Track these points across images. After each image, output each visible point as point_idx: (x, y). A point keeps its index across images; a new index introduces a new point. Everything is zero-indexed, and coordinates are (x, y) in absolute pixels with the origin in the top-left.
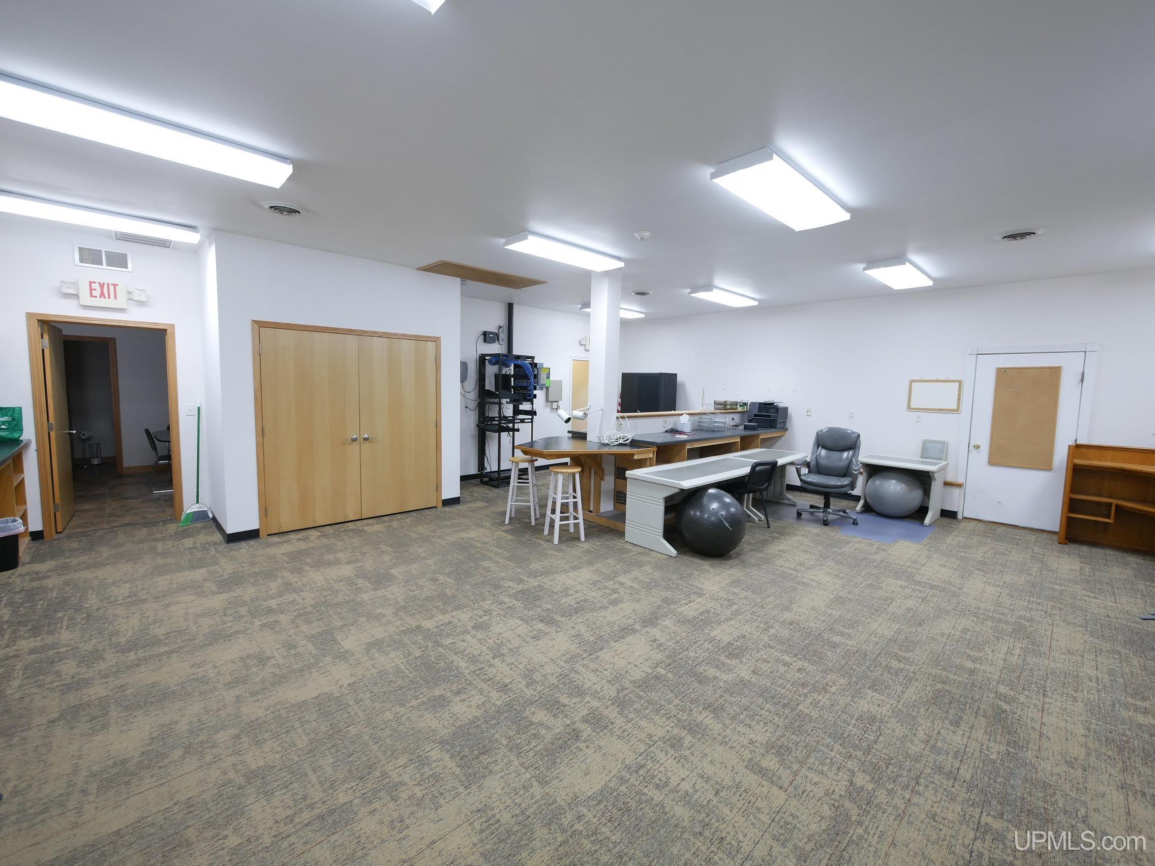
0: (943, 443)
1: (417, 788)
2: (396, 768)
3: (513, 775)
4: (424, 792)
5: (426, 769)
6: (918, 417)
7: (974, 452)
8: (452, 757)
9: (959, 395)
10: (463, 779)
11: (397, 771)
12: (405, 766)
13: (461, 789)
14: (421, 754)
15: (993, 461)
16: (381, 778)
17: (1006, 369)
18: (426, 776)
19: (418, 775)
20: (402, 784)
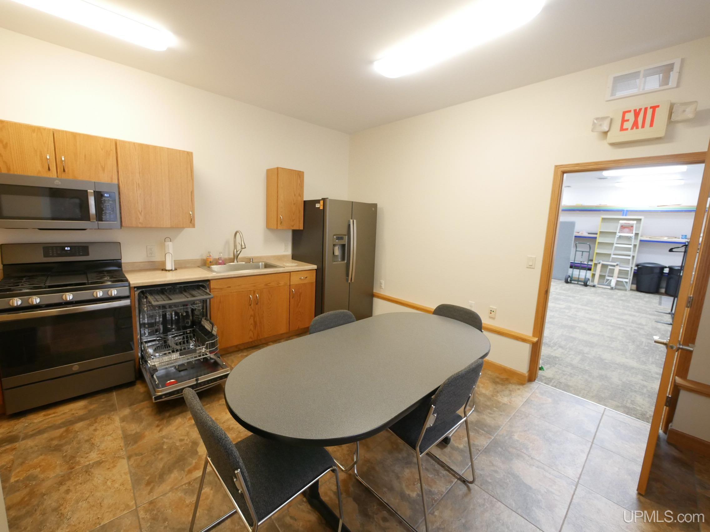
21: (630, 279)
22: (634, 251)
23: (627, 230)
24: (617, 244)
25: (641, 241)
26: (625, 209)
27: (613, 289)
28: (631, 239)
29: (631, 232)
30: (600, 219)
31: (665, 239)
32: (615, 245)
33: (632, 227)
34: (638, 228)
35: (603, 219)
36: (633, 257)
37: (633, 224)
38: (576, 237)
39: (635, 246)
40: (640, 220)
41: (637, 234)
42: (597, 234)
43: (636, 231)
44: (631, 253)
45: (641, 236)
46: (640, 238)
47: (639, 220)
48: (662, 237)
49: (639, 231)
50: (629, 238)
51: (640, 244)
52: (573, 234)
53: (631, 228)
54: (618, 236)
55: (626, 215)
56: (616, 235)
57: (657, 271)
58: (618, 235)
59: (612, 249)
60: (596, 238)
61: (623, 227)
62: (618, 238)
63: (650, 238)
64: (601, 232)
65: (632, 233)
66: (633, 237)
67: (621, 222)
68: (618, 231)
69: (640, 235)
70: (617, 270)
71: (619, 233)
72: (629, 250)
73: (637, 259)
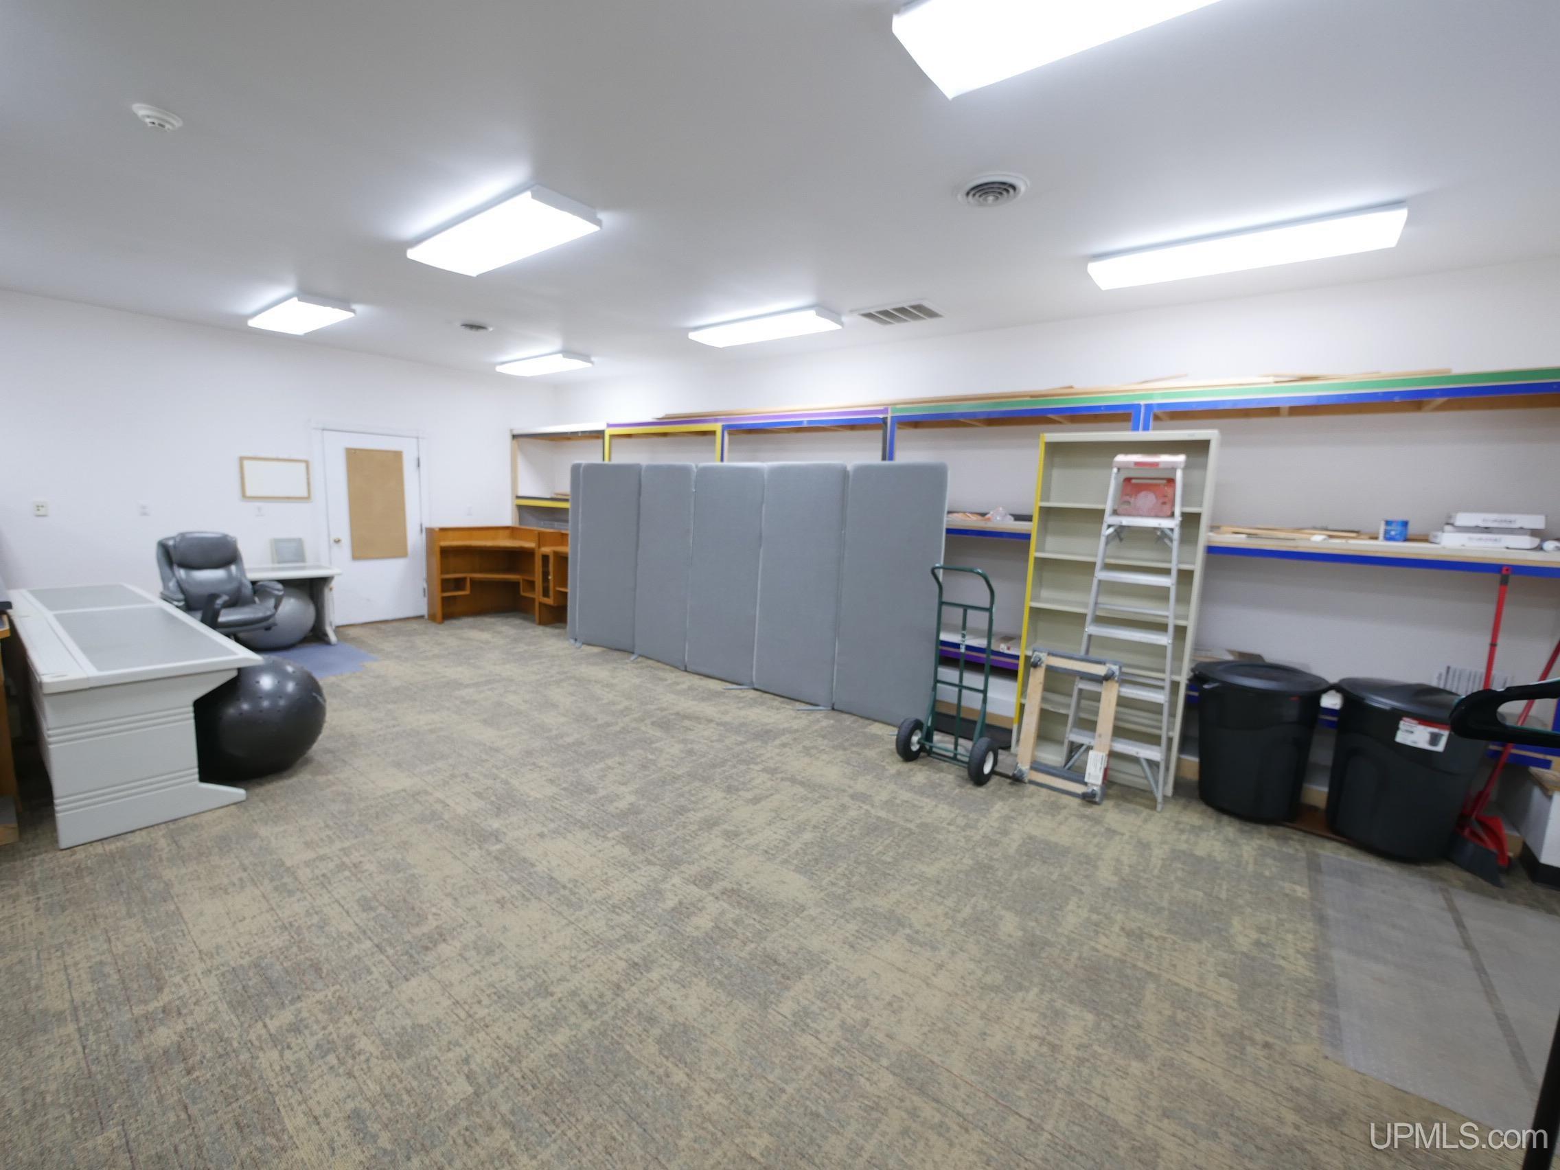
0: (299, 542)
1: (844, 1007)
2: (821, 1042)
3: (799, 930)
4: (846, 998)
5: (814, 1008)
6: (259, 509)
7: (335, 548)
8: (787, 988)
9: (308, 479)
10: (817, 969)
11: (825, 1039)
12: (816, 1035)
13: (832, 967)
14: (788, 1024)
15: (356, 556)
16: (843, 1052)
17: (355, 450)
18: (823, 1005)
19: (826, 1014)
20: (843, 1024)
21: (1170, 740)
22: (1183, 599)
23: (1147, 499)
24: (1108, 567)
25: (1211, 550)
26: (1142, 402)
27: (1097, 799)
28: (1167, 541)
29: (1167, 509)
30: (1041, 449)
31: (1317, 541)
32: (1101, 575)
33: (1171, 481)
34: (1192, 491)
35: (1053, 449)
36: (1180, 631)
37: (1173, 469)
38: (949, 531)
39: (1185, 577)
40: (1203, 446)
41: (1191, 521)
42: (1028, 518)
43: (1183, 505)
44: (1168, 612)
45: (1214, 528)
46: (1206, 536)
47: (1198, 449)
48: (1299, 530)
49: (1201, 506)
50: (1158, 538)
51: (1208, 566)
52: (941, 521)
53: (1168, 490)
54: (1111, 530)
55: (1146, 428)
56: (1105, 526)
57: (1291, 712)
58: (1109, 526)
59: (1088, 589)
60: (1027, 536)
61: (1132, 486)
62: (1108, 537)
63: (1249, 535)
64: (1047, 512)
65: (1172, 515)
66: (1176, 535)
67: (1121, 458)
68: (1109, 507)
69: (1204, 522)
70: (1109, 695)
71: (1115, 512)
72: (1160, 594)
73: (1197, 647)
